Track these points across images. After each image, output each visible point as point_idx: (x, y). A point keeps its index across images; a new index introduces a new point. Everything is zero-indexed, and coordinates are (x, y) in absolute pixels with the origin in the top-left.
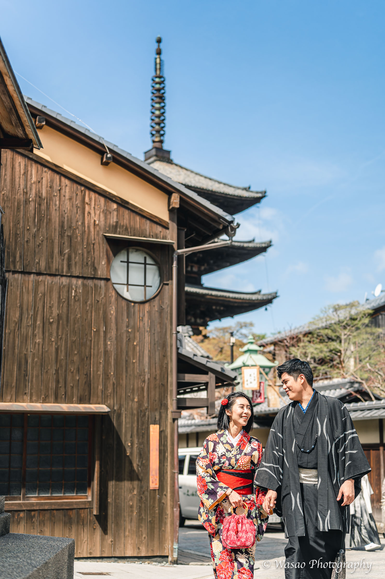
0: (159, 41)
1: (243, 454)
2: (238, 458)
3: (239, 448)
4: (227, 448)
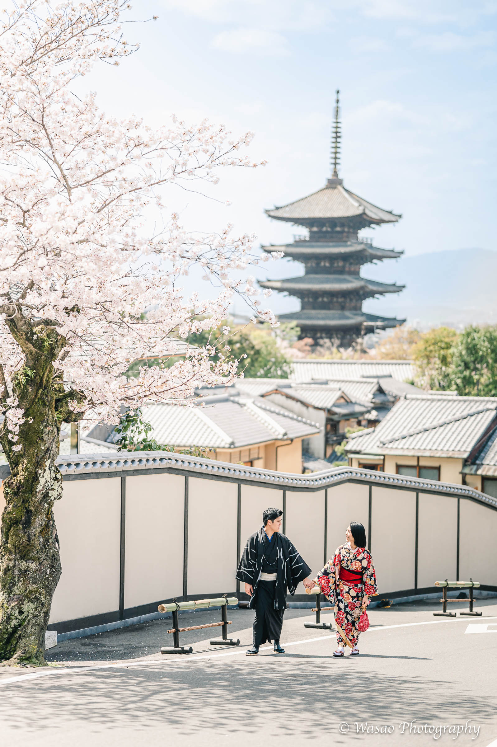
0: (338, 92)
1: (356, 559)
2: (352, 561)
3: (355, 556)
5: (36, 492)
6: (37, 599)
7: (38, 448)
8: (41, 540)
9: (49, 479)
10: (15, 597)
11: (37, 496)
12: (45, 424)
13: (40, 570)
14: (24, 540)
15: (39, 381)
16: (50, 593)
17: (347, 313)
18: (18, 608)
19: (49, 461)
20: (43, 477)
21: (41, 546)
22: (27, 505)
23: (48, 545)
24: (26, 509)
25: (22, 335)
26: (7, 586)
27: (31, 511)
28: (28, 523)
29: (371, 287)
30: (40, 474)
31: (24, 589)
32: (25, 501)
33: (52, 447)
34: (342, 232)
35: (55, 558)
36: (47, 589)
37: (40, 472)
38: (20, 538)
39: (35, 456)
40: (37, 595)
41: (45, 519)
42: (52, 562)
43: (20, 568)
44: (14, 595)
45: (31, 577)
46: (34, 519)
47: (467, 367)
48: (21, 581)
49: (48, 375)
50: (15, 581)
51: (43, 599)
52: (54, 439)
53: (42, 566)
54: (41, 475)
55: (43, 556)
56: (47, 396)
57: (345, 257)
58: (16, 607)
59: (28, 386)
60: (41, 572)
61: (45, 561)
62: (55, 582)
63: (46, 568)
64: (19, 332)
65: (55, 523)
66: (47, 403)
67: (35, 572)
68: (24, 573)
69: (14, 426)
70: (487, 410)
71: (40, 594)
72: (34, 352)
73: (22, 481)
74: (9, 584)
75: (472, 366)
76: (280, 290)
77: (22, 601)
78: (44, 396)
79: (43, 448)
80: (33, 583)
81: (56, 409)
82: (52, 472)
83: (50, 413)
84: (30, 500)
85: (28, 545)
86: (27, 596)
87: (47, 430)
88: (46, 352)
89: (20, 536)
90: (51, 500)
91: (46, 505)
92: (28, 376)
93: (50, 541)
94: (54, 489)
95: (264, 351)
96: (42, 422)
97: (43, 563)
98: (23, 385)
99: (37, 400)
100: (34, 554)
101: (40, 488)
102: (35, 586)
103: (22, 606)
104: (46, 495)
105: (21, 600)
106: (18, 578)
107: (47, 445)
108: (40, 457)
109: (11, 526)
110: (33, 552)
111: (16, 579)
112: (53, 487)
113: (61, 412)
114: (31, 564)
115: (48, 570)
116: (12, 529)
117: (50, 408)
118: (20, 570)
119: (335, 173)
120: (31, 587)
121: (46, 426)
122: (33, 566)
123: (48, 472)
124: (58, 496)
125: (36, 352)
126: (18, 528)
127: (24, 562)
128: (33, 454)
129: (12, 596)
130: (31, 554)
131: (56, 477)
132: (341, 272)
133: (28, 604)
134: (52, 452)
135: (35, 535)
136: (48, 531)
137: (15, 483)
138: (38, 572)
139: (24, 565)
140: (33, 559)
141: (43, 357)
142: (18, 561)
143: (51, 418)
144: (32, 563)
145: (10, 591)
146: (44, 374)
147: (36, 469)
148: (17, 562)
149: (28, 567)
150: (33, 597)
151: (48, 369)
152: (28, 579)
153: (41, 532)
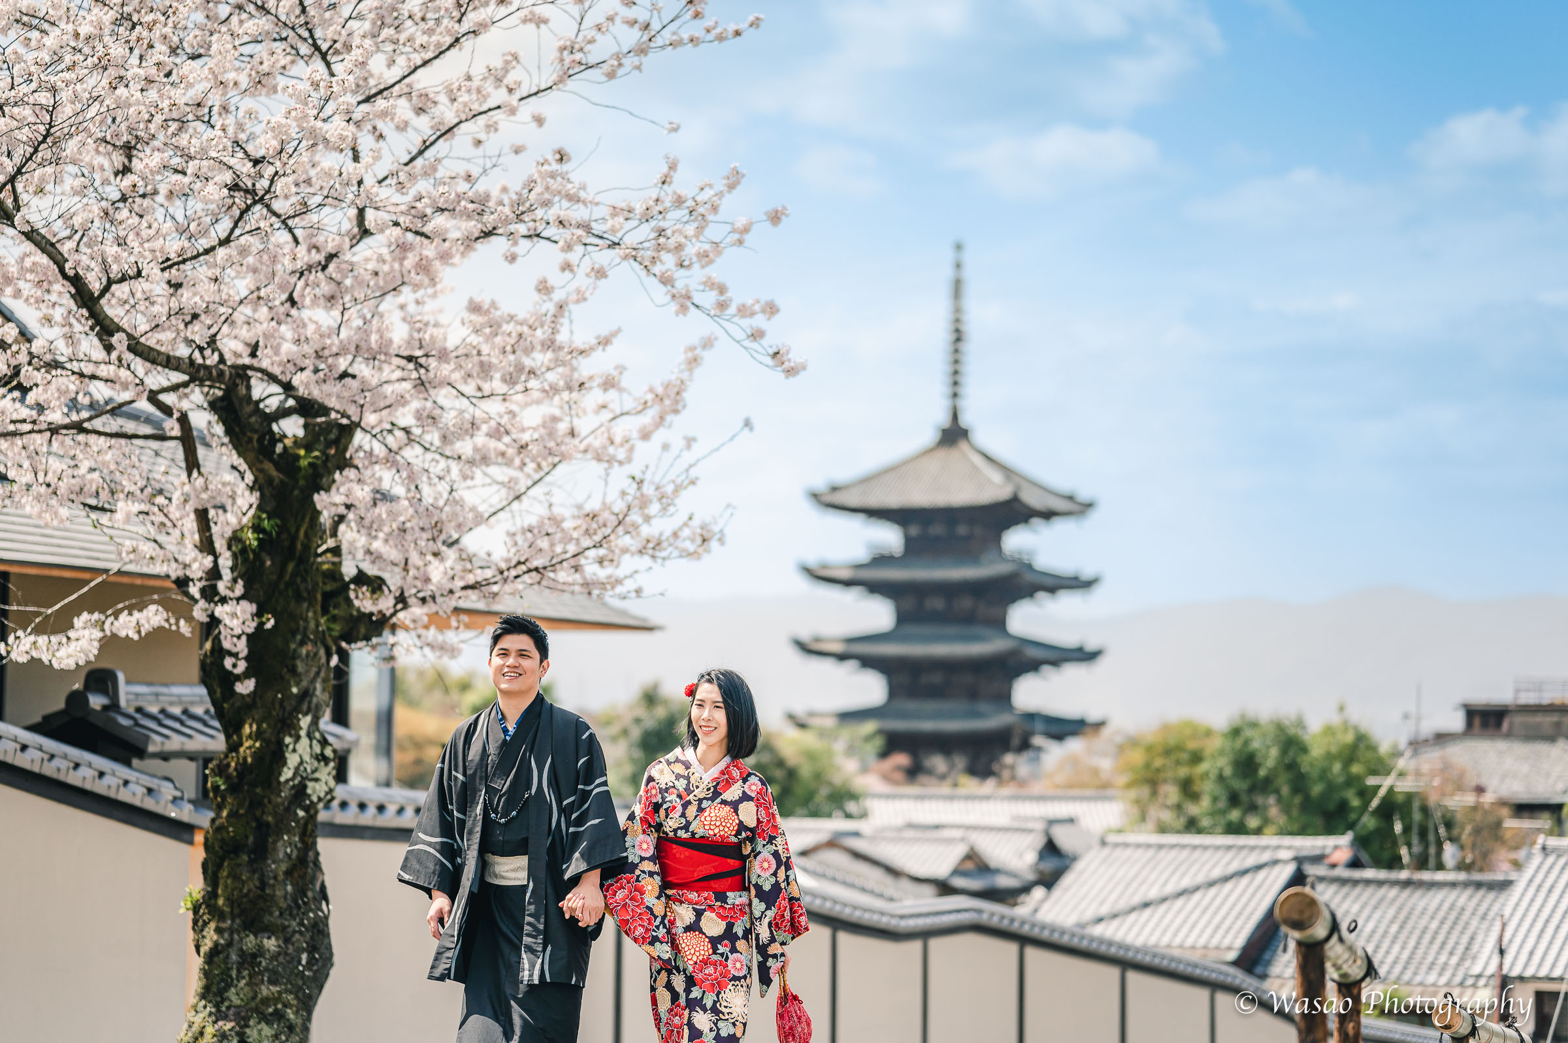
0: (959, 247)
1: (719, 800)
2: (703, 806)
3: (715, 787)
4: (676, 771)
5: (279, 783)
6: (279, 1016)
7: (286, 690)
8: (289, 888)
9: (307, 758)
10: (231, 1012)
11: (281, 791)
12: (299, 637)
13: (286, 954)
14: (252, 885)
15: (286, 544)
16: (307, 1005)
17: (983, 707)
18: (238, 1034)
19: (308, 719)
20: (294, 750)
21: (289, 902)
22: (258, 813)
23: (304, 903)
24: (257, 820)
25: (250, 440)
26: (214, 989)
27: (268, 825)
28: (261, 852)
29: (1032, 653)
30: (287, 746)
31: (250, 995)
32: (256, 804)
33: (315, 689)
34: (968, 538)
35: (319, 932)
36: (300, 995)
37: (288, 740)
38: (243, 883)
39: (277, 706)
40: (280, 1006)
41: (299, 845)
42: (312, 938)
43: (241, 949)
44: (228, 1008)
45: (267, 969)
46: (275, 842)
47: (1234, 800)
48: (243, 978)
49: (306, 534)
50: (231, 977)
51: (292, 1016)
52: (318, 674)
53: (290, 947)
54: (291, 747)
55: (294, 924)
56: (304, 580)
57: (977, 589)
58: (233, 1033)
59: (263, 555)
60: (288, 958)
61: (297, 936)
62: (319, 981)
63: (300, 951)
64: (244, 434)
65: (321, 859)
66: (305, 595)
67: (275, 957)
68: (250, 959)
69: (235, 639)
70: (1275, 862)
71: (285, 1006)
72: (277, 481)
73: (249, 760)
74: (219, 983)
75: (1244, 798)
76: (842, 657)
77: (246, 1019)
78: (299, 580)
79: (295, 690)
80: (271, 982)
81: (325, 611)
82: (315, 742)
83: (310, 614)
84: (266, 801)
85: (260, 897)
86: (257, 1010)
87: (304, 651)
88: (302, 482)
89: (244, 878)
90: (312, 802)
91: (301, 813)
92: (263, 531)
93: (310, 894)
94: (317, 780)
95: (805, 771)
96: (294, 633)
97: (294, 939)
98: (253, 551)
99: (282, 586)
100: (274, 917)
101: (287, 774)
102: (275, 989)
103: (248, 1031)
104: (300, 792)
105: (244, 1019)
106: (239, 972)
107: (304, 684)
108: (288, 708)
109: (222, 859)
110: (271, 914)
111: (234, 973)
112: (317, 775)
113: (334, 619)
114: (265, 941)
115: (304, 957)
116: (226, 864)
117: (311, 605)
118: (242, 953)
119: (955, 417)
120: (266, 990)
121: (302, 643)
122: (271, 944)
123: (304, 741)
124: (327, 793)
125: (282, 481)
126: (239, 861)
127: (252, 937)
128: (273, 703)
129: (224, 1009)
130: (267, 919)
131: (322, 754)
132: (969, 619)
133: (259, 1027)
134: (315, 700)
135: (275, 878)
136: (305, 873)
137: (233, 764)
138: (281, 959)
139: (250, 941)
140: (271, 930)
141: (296, 492)
142: (239, 933)
143: (312, 625)
144: (269, 938)
145: (219, 999)
146: (298, 530)
147: (278, 734)
148: (236, 937)
149: (260, 947)
150: (271, 1010)
151: (307, 520)
152: (261, 973)
153: (288, 873)
